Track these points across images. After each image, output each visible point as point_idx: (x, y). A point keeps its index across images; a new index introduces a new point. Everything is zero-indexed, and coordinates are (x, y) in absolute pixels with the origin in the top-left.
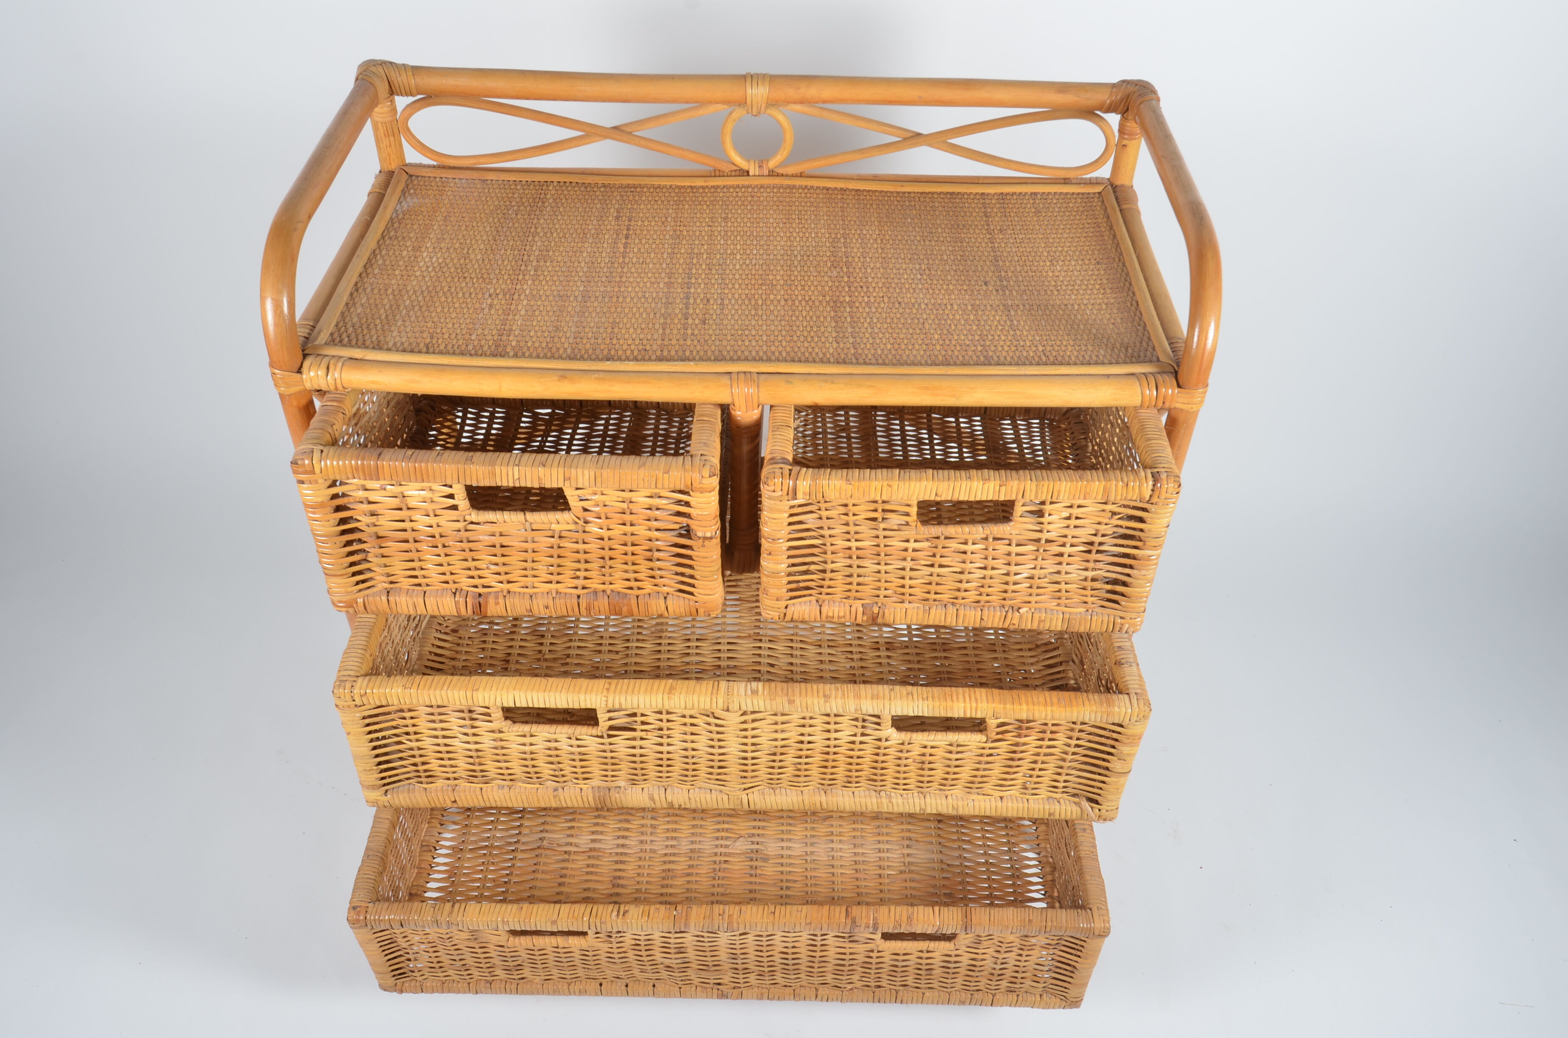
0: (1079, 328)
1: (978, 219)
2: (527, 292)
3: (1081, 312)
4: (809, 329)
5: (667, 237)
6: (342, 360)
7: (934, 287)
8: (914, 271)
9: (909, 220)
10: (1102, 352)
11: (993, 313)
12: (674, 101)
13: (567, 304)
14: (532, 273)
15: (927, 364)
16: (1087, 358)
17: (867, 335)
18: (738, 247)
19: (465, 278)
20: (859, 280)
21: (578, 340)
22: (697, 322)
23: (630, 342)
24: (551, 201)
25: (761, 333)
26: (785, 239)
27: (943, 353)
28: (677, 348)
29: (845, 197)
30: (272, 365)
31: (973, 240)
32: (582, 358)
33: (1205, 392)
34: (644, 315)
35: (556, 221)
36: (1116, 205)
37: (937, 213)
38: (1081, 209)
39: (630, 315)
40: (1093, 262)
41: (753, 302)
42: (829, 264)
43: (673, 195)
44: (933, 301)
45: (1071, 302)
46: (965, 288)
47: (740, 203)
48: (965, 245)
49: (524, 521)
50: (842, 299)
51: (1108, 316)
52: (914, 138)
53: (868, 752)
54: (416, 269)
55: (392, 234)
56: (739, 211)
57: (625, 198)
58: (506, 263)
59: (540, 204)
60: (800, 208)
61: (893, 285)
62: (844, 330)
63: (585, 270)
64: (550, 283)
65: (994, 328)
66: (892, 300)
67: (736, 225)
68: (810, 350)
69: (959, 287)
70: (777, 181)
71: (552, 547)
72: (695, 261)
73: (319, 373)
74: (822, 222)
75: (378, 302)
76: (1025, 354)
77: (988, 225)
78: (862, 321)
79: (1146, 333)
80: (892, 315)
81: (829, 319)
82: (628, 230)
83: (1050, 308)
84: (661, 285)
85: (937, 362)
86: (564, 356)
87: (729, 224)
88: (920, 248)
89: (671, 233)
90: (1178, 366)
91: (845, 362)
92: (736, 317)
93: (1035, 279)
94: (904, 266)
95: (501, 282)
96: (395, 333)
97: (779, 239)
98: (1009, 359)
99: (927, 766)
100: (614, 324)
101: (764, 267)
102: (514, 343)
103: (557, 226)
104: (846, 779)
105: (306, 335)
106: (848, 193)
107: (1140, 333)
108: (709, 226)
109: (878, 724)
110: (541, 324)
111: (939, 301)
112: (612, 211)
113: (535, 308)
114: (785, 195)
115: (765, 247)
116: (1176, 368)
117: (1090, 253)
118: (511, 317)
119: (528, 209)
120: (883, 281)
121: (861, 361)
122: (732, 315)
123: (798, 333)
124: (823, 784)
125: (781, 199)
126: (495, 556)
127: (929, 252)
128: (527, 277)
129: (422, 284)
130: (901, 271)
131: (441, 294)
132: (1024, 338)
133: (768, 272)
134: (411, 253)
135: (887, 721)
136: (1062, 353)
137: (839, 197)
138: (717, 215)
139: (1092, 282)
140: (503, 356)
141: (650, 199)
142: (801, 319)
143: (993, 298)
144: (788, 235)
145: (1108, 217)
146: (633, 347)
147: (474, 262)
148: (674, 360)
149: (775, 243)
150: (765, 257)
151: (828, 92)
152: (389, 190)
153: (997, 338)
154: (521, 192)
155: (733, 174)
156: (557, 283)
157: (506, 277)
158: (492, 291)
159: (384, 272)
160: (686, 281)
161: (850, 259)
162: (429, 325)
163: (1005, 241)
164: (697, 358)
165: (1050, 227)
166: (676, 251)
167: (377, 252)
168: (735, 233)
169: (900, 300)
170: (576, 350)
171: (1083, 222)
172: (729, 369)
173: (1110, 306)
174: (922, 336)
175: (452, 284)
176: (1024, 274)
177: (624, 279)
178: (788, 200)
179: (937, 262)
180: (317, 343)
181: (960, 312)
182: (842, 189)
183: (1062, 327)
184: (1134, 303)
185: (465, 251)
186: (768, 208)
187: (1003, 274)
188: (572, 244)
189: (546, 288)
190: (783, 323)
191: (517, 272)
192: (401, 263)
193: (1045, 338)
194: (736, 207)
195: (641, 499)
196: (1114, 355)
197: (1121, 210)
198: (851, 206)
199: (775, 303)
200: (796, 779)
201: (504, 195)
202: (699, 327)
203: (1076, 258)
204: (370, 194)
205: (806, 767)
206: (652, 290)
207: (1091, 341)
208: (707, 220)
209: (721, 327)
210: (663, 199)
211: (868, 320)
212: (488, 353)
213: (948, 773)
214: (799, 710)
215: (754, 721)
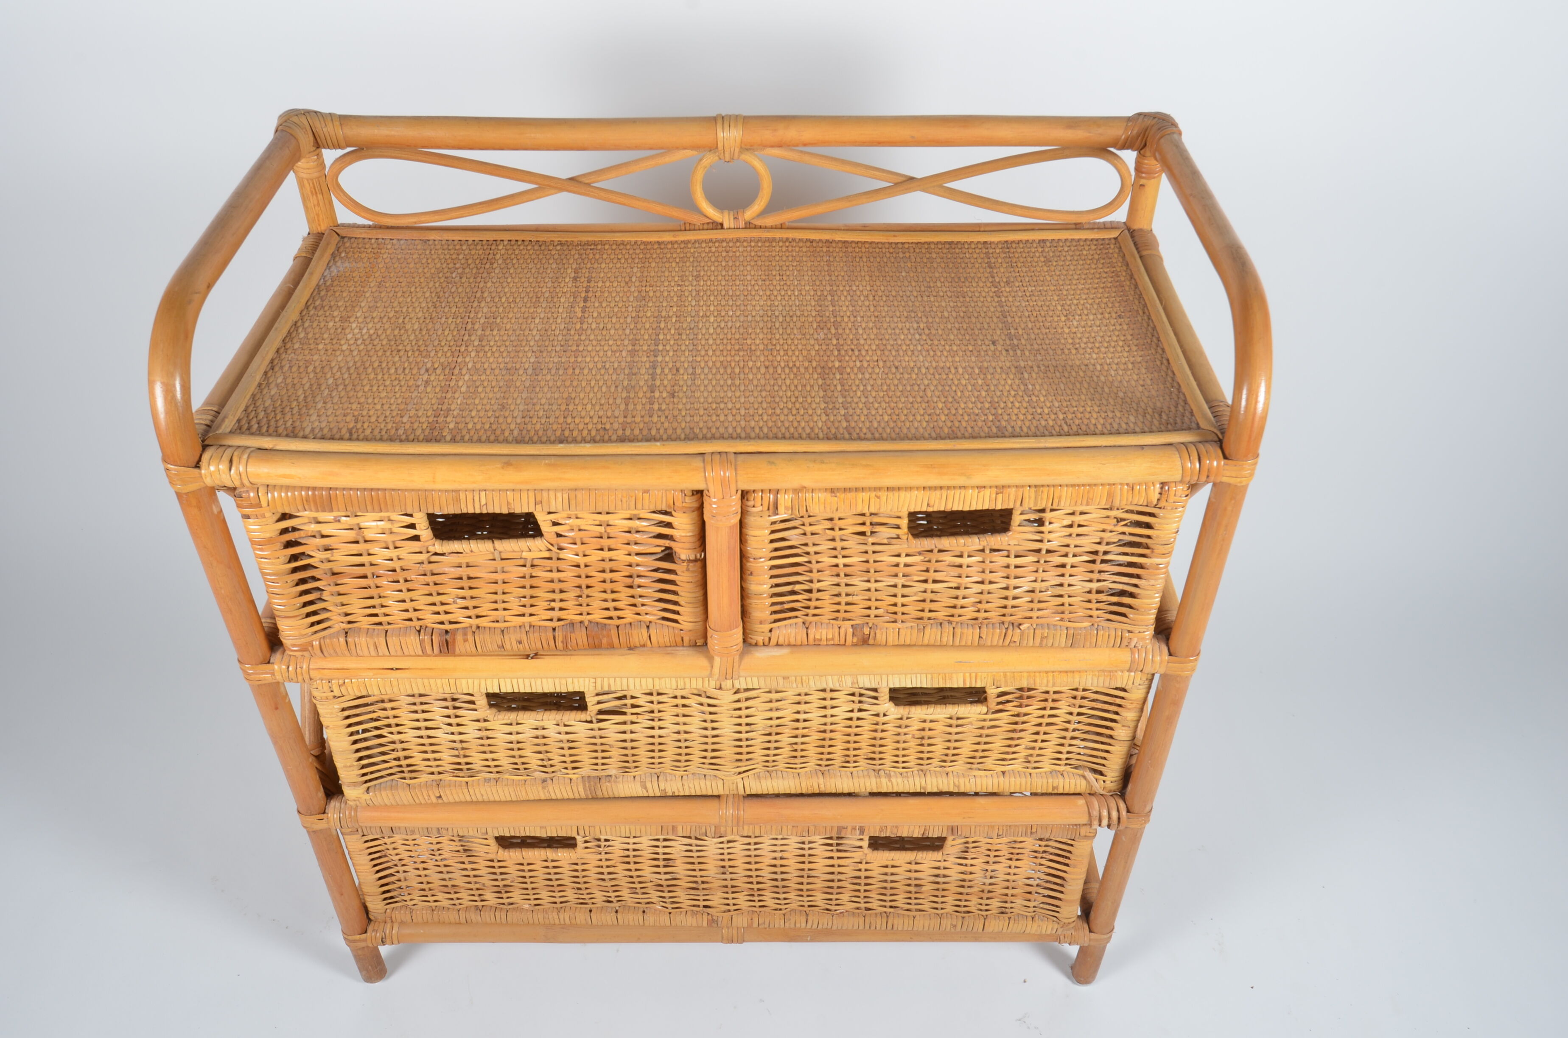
0: (1103, 391)
1: (981, 270)
2: (470, 365)
3: (1105, 373)
4: (793, 400)
5: (631, 299)
6: (248, 451)
7: (935, 348)
8: (912, 331)
9: (904, 274)
10: (1132, 419)
11: (1004, 376)
12: (637, 147)
13: (515, 378)
14: (476, 343)
15: (930, 438)
16: (1116, 426)
17: (861, 405)
18: (712, 308)
19: (399, 351)
20: (849, 342)
21: (527, 419)
22: (665, 395)
23: (587, 420)
24: (500, 262)
25: (738, 406)
26: (765, 298)
27: (949, 424)
28: (641, 425)
29: (831, 250)
30: (165, 460)
31: (977, 294)
32: (531, 441)
33: (1256, 464)
34: (604, 389)
35: (505, 284)
36: (1136, 252)
37: (935, 265)
38: (1096, 257)
39: (588, 389)
40: (1114, 315)
41: (729, 371)
42: (815, 325)
43: (638, 251)
44: (934, 364)
45: (1092, 361)
46: (971, 348)
47: (713, 259)
48: (968, 299)
49: (492, 550)
50: (830, 365)
51: (1135, 377)
52: (906, 183)
53: (866, 728)
54: (343, 342)
55: (317, 303)
56: (713, 268)
57: (584, 256)
58: (446, 333)
59: (488, 266)
60: (781, 263)
61: (889, 347)
62: (834, 400)
63: (537, 338)
64: (496, 355)
65: (1005, 394)
66: (888, 364)
67: (709, 283)
68: (796, 424)
69: (964, 348)
70: (755, 234)
71: (524, 577)
72: (662, 325)
73: (221, 467)
74: (806, 278)
75: (296, 381)
76: (1043, 423)
77: (993, 277)
78: (854, 389)
79: (1181, 396)
80: (888, 382)
81: (816, 388)
82: (587, 292)
83: (1069, 369)
84: (624, 354)
85: (943, 435)
86: (510, 439)
87: (702, 283)
88: (917, 304)
89: (636, 294)
90: (1223, 433)
91: (836, 438)
92: (710, 388)
93: (1050, 336)
94: (900, 325)
95: (439, 355)
96: (314, 417)
97: (757, 298)
98: (1025, 429)
99: (926, 742)
100: (569, 400)
101: (742, 330)
102: (452, 426)
103: (506, 290)
104: (843, 759)
105: (208, 422)
106: (834, 245)
107: (1174, 396)
108: (679, 285)
109: (876, 698)
110: (485, 402)
111: (942, 364)
112: (569, 271)
113: (478, 383)
114: (764, 249)
115: (742, 308)
116: (1221, 436)
117: (1110, 305)
118: (449, 395)
119: (474, 271)
120: (877, 342)
121: (855, 435)
122: (705, 386)
123: (782, 405)
124: (820, 765)
125: (760, 254)
126: (462, 588)
127: (928, 309)
128: (470, 349)
129: (349, 359)
130: (897, 331)
131: (370, 370)
132: (1041, 405)
133: (745, 336)
134: (338, 324)
135: (884, 695)
136: (1086, 421)
137: (825, 249)
138: (687, 273)
139: (1115, 338)
140: (438, 440)
141: (612, 257)
142: (784, 388)
143: (1003, 359)
144: (768, 293)
145: (1127, 265)
146: (590, 426)
147: (410, 333)
148: (638, 441)
149: (754, 303)
150: (742, 319)
151: (809, 133)
152: (317, 254)
153: (1010, 405)
154: (466, 252)
155: (706, 227)
156: (505, 354)
157: (446, 349)
158: (429, 365)
159: (305, 347)
160: (652, 348)
161: (839, 319)
162: (354, 406)
163: (1013, 294)
164: (665, 437)
165: (1062, 277)
166: (641, 314)
167: (299, 324)
168: (708, 293)
169: (897, 364)
170: (524, 432)
171: (1099, 271)
172: (702, 450)
173: (1137, 366)
174: (924, 405)
175: (383, 358)
176: (1036, 331)
177: (581, 348)
178: (767, 254)
179: (937, 320)
180: (220, 431)
181: (967, 377)
182: (827, 241)
183: (1084, 391)
184: (1165, 362)
185: (400, 321)
186: (745, 264)
187: (1013, 331)
188: (523, 310)
189: (491, 360)
190: (764, 394)
191: (459, 343)
192: (326, 336)
193: (1065, 404)
194: (709, 264)
195: (619, 522)
196: (1146, 422)
197: (1141, 257)
198: (838, 259)
199: (755, 370)
200: (792, 761)
201: (448, 257)
202: (667, 400)
203: (1094, 311)
204: (295, 258)
205: (803, 747)
206: (613, 359)
207: (1118, 407)
208: (676, 279)
209: (692, 400)
210: (627, 256)
211: (862, 388)
212: (421, 438)
213: (948, 748)
214: (794, 685)
215: (747, 699)
